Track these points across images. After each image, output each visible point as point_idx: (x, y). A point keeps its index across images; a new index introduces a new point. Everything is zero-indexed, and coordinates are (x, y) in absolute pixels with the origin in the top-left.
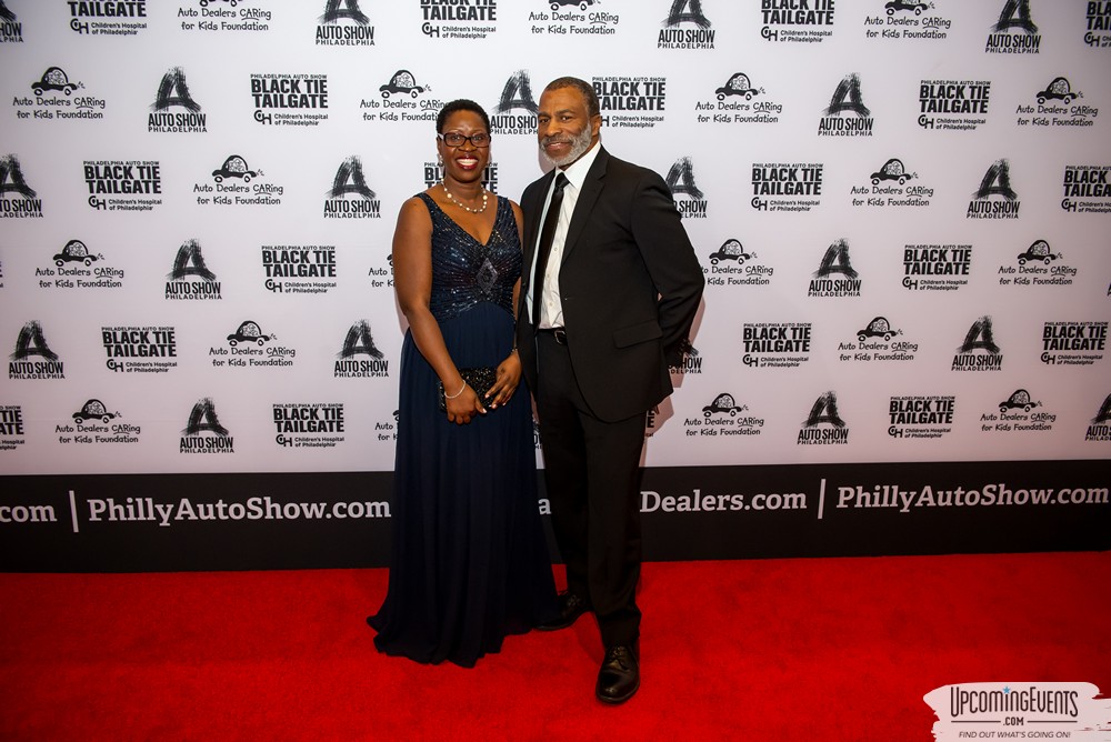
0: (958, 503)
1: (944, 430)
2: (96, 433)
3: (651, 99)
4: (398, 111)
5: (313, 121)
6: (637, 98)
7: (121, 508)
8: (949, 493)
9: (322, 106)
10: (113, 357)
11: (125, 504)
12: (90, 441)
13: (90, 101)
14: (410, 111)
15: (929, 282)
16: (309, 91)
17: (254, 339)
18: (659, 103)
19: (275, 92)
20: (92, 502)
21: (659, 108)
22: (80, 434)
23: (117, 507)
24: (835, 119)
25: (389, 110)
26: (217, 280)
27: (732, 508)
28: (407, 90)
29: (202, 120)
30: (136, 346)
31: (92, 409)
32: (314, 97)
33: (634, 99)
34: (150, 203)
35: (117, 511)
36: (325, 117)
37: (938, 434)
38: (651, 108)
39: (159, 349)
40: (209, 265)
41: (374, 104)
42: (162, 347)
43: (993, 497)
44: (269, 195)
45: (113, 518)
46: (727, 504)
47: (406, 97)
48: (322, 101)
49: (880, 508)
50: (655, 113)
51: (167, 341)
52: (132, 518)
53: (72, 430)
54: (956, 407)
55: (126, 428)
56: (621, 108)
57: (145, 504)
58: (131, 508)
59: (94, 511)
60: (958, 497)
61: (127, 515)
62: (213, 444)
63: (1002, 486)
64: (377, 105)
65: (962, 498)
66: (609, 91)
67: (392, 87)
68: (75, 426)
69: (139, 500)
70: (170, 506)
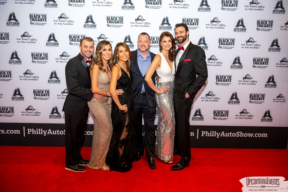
8: (228, 134)
15: (222, 84)
20: (28, 130)
30: (41, 94)
31: (30, 108)
34: (45, 62)
37: (225, 119)
42: (47, 94)
43: (239, 135)
45: (33, 133)
49: (212, 136)
54: (229, 113)
55: (37, 112)
58: (37, 131)
59: (29, 132)
60: (230, 135)
61: (36, 133)
62: (57, 117)
63: (241, 132)
65: (232, 135)
69: (39, 129)
70: (46, 131)
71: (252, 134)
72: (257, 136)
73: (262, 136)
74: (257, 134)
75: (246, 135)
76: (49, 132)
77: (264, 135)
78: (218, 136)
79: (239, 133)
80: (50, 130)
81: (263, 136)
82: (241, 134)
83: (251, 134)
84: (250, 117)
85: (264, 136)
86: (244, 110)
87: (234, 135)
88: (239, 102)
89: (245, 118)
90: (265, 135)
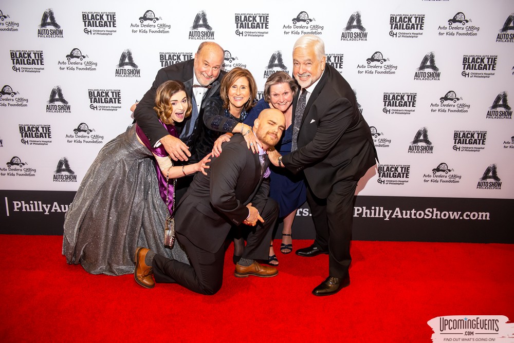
0: (413, 217)
1: (405, 181)
2: (16, 172)
3: (262, 24)
4: (147, 29)
5: (110, 33)
6: (256, 23)
7: (27, 205)
8: (408, 212)
9: (114, 26)
10: (24, 138)
11: (29, 204)
12: (14, 175)
13: (12, 24)
14: (153, 29)
15: (396, 110)
16: (108, 19)
17: (85, 131)
18: (266, 26)
19: (93, 20)
20: (15, 203)
21: (266, 28)
22: (10, 172)
23: (26, 205)
24: (349, 33)
25: (144, 28)
26: (69, 104)
27: (303, 215)
28: (151, 19)
29: (61, 32)
30: (34, 133)
31: (15, 161)
32: (110, 22)
33: (254, 24)
34: (39, 69)
35: (26, 207)
36: (115, 31)
37: (402, 183)
38: (262, 28)
39: (44, 135)
40: (65, 97)
41: (137, 26)
42: (45, 134)
43: (430, 214)
44: (91, 66)
45: (24, 210)
46: (301, 213)
47: (151, 23)
48: (114, 24)
49: (375, 217)
50: (264, 30)
51: (47, 131)
52: (32, 210)
53: (6, 170)
54: (410, 170)
55: (30, 170)
56: (248, 28)
57: (38, 204)
58: (32, 206)
59: (16, 207)
60: (412, 214)
61: (30, 209)
62: (68, 178)
63: (435, 209)
64: (138, 26)
65: (415, 214)
66: (243, 20)
67: (144, 18)
68: (7, 168)
69: (36, 202)
70: (49, 206)
71: (457, 214)
72: (468, 218)
73: (478, 217)
74: (469, 213)
75: (445, 215)
76: (54, 208)
77: (482, 215)
78: (388, 216)
79: (431, 211)
80: (56, 203)
81: (480, 218)
82: (435, 213)
83: (455, 213)
84: (455, 179)
85: (482, 217)
86: (442, 164)
87: (420, 215)
88: (431, 148)
89: (444, 182)
90: (485, 216)
